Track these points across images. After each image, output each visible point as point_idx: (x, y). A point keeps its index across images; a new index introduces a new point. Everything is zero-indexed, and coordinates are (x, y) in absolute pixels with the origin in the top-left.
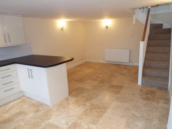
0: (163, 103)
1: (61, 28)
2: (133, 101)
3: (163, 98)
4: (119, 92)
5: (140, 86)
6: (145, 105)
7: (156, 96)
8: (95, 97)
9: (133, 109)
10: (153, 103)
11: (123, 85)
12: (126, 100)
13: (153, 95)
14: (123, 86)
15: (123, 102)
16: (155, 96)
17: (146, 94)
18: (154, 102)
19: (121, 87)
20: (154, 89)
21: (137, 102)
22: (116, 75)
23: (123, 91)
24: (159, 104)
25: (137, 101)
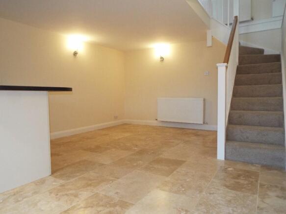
0: (278, 196)
1: (73, 51)
2: (201, 192)
3: (276, 187)
4: (172, 172)
5: (221, 161)
6: (230, 201)
7: (259, 182)
8: (111, 180)
9: (198, 210)
10: (251, 198)
11: (184, 160)
12: (183, 187)
13: (251, 180)
14: (184, 162)
15: (176, 192)
16: (257, 181)
17: (234, 178)
18: (254, 194)
19: (178, 163)
20: (253, 168)
21: (210, 194)
22: (173, 142)
23: (182, 169)
24: (267, 201)
25: (212, 192)
